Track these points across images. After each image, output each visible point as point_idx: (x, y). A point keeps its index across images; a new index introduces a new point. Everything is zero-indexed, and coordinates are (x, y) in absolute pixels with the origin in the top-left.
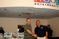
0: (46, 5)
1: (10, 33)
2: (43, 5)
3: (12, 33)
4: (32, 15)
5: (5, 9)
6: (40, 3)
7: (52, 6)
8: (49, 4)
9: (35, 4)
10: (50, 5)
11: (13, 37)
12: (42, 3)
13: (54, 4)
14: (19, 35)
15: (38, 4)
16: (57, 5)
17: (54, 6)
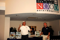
2: (44, 11)
5: (16, 15)
6: (41, 10)
7: (51, 11)
9: (38, 11)
10: (49, 11)
12: (43, 10)
15: (40, 11)
16: (55, 11)
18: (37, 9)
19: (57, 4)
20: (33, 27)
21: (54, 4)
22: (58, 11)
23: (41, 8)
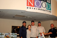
0: (37, 9)
1: (3, 34)
2: (35, 9)
3: (5, 34)
4: (25, 17)
6: (32, 7)
7: (43, 10)
8: (40, 9)
9: (28, 8)
11: (6, 37)
13: (44, 9)
14: (12, 36)
15: (30, 8)
16: (47, 10)
17: (45, 11)
18: (27, 5)
19: (50, 3)
20: (20, 27)
21: (47, 2)
22: (50, 11)
23: (32, 5)
